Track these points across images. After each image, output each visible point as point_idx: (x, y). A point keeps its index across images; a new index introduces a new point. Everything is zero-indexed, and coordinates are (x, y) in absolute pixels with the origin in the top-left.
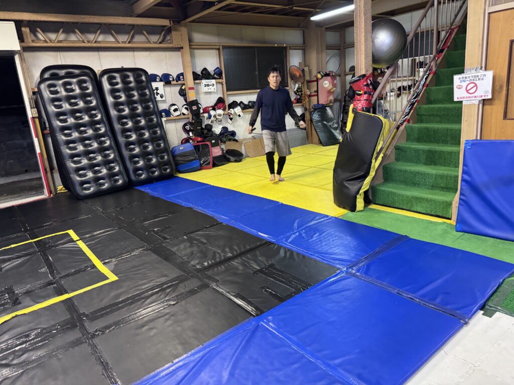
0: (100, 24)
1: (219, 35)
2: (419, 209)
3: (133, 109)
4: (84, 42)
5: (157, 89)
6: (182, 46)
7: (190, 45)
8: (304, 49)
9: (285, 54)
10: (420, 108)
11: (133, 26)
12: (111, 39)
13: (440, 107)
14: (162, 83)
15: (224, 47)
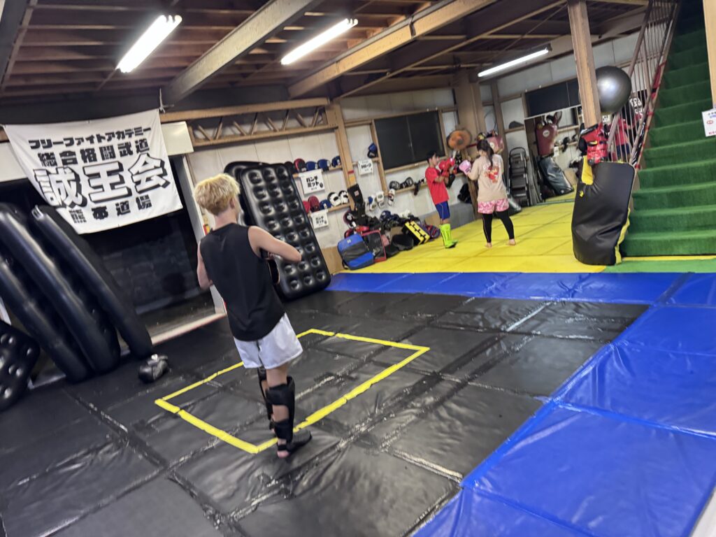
0: (257, 114)
1: (368, 107)
2: (681, 252)
3: (279, 209)
4: (242, 135)
5: (316, 178)
6: (337, 125)
7: (344, 124)
8: (457, 112)
9: (436, 119)
10: (648, 152)
11: (288, 111)
12: (264, 128)
13: (672, 148)
14: (320, 170)
15: (376, 121)
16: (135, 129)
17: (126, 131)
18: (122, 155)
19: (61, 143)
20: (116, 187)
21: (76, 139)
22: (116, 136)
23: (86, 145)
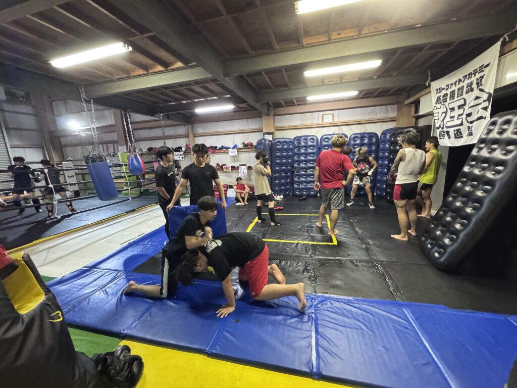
16: (480, 67)
17: (474, 71)
18: (467, 93)
19: (444, 89)
20: (460, 118)
21: (451, 84)
22: (468, 77)
23: (454, 88)
